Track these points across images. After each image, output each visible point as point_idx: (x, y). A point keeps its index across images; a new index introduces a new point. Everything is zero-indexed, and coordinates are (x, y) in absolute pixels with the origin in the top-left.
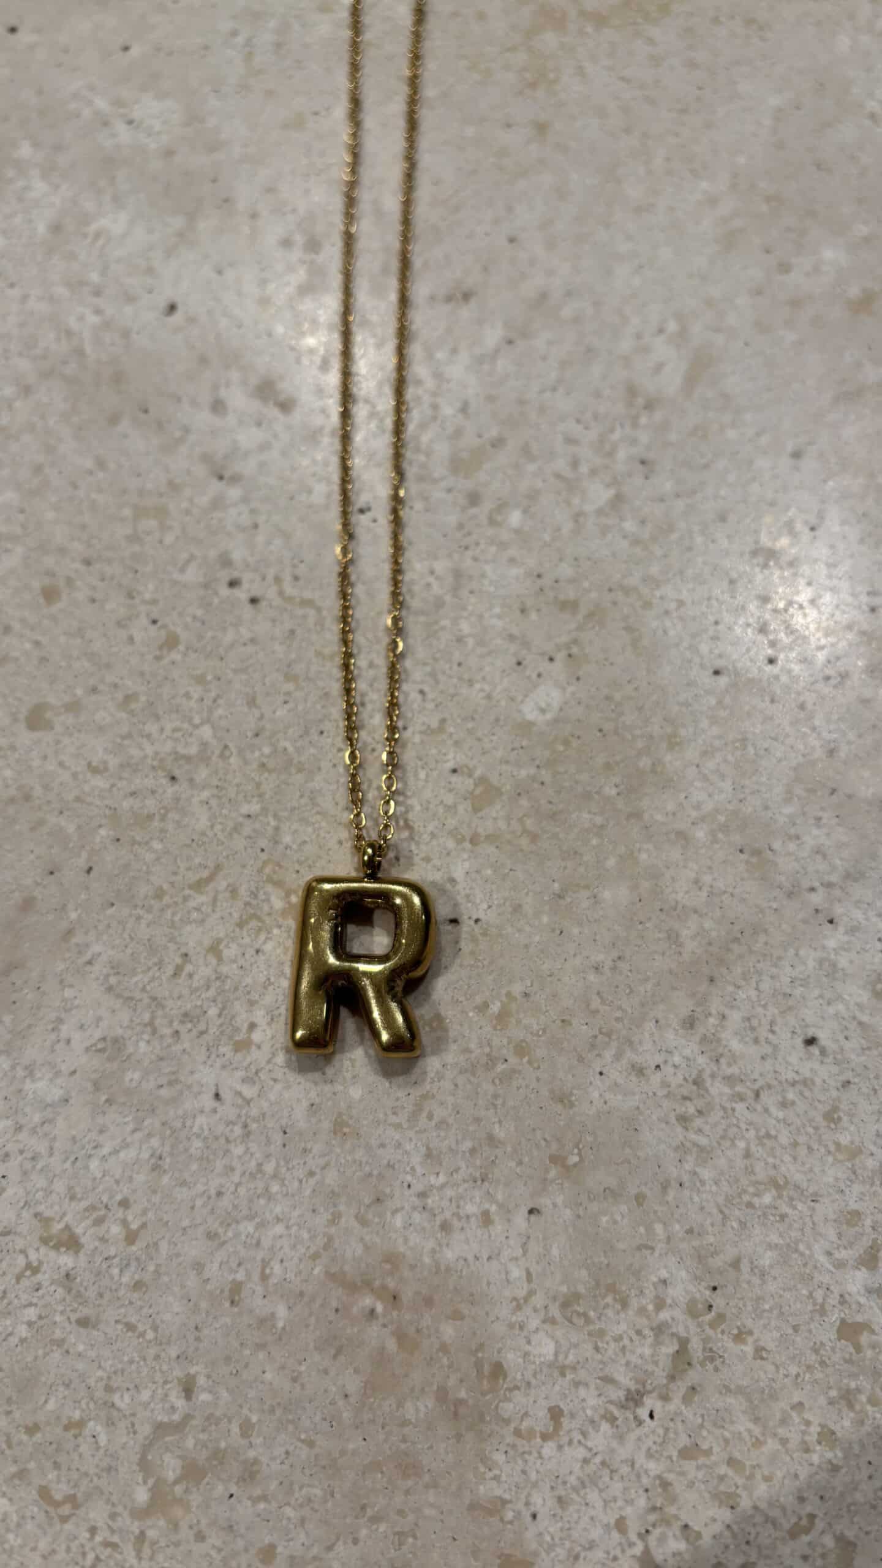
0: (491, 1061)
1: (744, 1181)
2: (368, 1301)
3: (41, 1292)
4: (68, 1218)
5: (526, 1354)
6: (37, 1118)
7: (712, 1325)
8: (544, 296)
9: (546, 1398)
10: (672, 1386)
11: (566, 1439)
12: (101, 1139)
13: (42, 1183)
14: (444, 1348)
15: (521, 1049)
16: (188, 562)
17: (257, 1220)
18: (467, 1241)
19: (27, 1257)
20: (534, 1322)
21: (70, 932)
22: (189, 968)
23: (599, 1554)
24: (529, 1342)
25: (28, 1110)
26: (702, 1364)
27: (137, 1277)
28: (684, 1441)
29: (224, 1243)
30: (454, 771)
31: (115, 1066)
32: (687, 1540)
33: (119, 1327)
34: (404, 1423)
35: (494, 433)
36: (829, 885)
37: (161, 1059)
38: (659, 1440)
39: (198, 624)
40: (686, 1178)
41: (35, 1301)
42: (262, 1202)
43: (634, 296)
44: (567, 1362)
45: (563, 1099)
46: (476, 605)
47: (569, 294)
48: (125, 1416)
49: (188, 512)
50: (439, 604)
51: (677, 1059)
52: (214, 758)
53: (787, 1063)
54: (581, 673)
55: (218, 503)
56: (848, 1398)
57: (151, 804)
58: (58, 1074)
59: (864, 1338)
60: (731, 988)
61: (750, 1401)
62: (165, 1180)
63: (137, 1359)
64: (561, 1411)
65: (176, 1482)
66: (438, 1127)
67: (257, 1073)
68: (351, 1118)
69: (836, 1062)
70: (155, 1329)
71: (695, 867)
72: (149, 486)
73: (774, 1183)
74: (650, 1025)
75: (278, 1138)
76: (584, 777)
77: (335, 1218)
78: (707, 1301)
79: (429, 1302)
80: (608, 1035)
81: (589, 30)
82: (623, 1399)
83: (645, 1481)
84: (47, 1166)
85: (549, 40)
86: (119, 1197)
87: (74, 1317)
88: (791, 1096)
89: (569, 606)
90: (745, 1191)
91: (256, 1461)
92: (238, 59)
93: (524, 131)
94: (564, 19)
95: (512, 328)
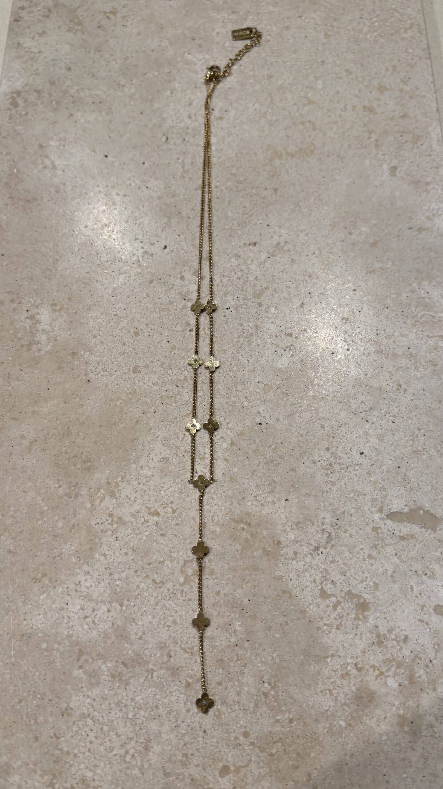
0: (273, 461)
1: (345, 491)
2: (242, 526)
3: (149, 528)
4: (156, 507)
5: (287, 538)
6: (144, 481)
7: (337, 529)
8: (279, 243)
9: (293, 549)
10: (327, 545)
12: (163, 485)
13: (147, 498)
14: (264, 537)
15: (281, 457)
16: (177, 324)
18: (269, 509)
19: (144, 518)
20: (288, 529)
21: (151, 429)
22: (186, 438)
23: (309, 589)
24: (287, 535)
25: (142, 479)
26: (335, 539)
27: (176, 522)
28: (331, 559)
30: (258, 382)
31: (166, 465)
32: (333, 584)
33: (172, 536)
34: (254, 557)
35: (266, 285)
36: (366, 411)
37: (179, 464)
38: (324, 559)
39: (181, 342)
40: (328, 490)
41: (148, 530)
43: (306, 243)
44: (298, 540)
45: (293, 470)
46: (262, 335)
47: (286, 242)
48: (176, 559)
49: (176, 310)
50: (252, 335)
51: (325, 459)
52: (188, 380)
53: (355, 460)
54: (294, 354)
55: (184, 307)
56: (375, 546)
57: (171, 393)
58: (150, 468)
59: (379, 531)
60: (339, 440)
61: (348, 548)
62: (183, 495)
63: (178, 544)
64: (297, 553)
65: (191, 576)
66: (259, 478)
67: (207, 467)
68: (234, 477)
69: (369, 459)
70: (183, 536)
71: (328, 407)
72: (163, 302)
73: (353, 491)
74: (317, 450)
76: (296, 383)
77: (232, 504)
78: (336, 523)
81: (289, 158)
82: (314, 549)
83: (321, 569)
84: (148, 493)
85: (277, 162)
86: (170, 501)
87: (159, 534)
88: (357, 468)
89: (290, 335)
91: (213, 569)
92: (180, 167)
93: (270, 191)
94: (281, 155)
95: (269, 253)
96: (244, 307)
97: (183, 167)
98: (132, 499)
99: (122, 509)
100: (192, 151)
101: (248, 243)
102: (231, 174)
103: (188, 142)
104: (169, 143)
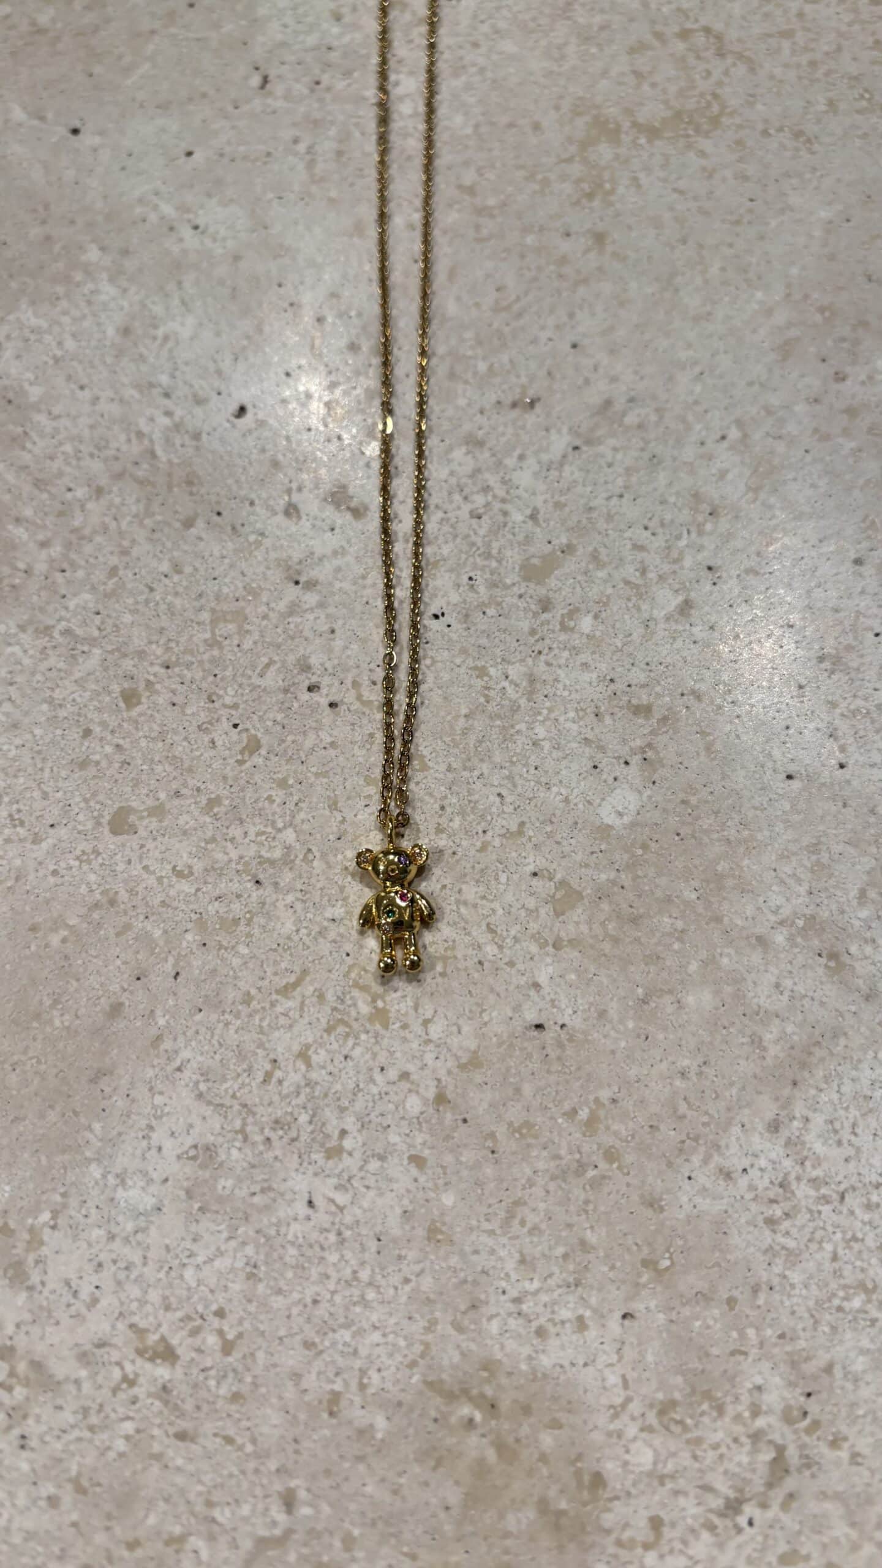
0: (581, 1168)
1: (833, 1285)
2: (466, 1410)
3: (138, 1405)
4: (164, 1329)
5: (626, 1463)
6: (130, 1226)
7: (809, 1431)
8: (608, 403)
9: (647, 1508)
10: (772, 1493)
11: (666, 1549)
12: (194, 1247)
13: (135, 1292)
14: (543, 1458)
15: (610, 1155)
16: (268, 666)
17: (354, 1328)
18: (563, 1347)
19: (122, 1368)
20: (632, 1430)
21: (159, 1038)
22: (278, 1074)
24: (627, 1452)
25: (120, 1218)
26: (799, 1471)
27: (234, 1389)
28: (783, 1548)
29: (321, 1352)
30: (535, 874)
31: (207, 1174)
33: (218, 1440)
34: (507, 1535)
35: (564, 541)
37: (253, 1166)
38: (759, 1547)
39: (279, 728)
40: (776, 1281)
41: (131, 1414)
42: (358, 1309)
43: (696, 402)
44: (665, 1471)
45: (653, 1203)
46: (550, 710)
47: (631, 400)
48: (226, 1531)
49: (265, 617)
50: (515, 708)
51: (763, 1162)
52: (297, 862)
53: (871, 1165)
54: (656, 777)
55: (294, 609)
57: (237, 908)
58: (150, 1181)
60: (813, 1092)
61: (846, 1506)
62: (261, 1288)
63: (236, 1472)
64: (662, 1521)
66: (531, 1232)
67: (349, 1180)
68: (444, 1224)
70: (254, 1441)
71: (776, 972)
72: (225, 590)
73: (862, 1286)
74: (736, 1130)
75: (373, 1245)
76: (663, 881)
77: (432, 1324)
78: (801, 1407)
79: (527, 1410)
80: (696, 1139)
81: (642, 141)
82: (722, 1507)
84: (141, 1276)
85: (604, 152)
86: (214, 1307)
87: (172, 1430)
88: (875, 1198)
89: (642, 710)
90: (834, 1295)
92: (301, 166)
93: (583, 240)
94: (617, 130)
95: (578, 435)
96: (491, 612)
97: (311, 165)
98: (85, 1292)
99: (49, 1329)
100: (341, 118)
101: (508, 400)
102: (460, 187)
103: (328, 89)
104: (270, 94)
